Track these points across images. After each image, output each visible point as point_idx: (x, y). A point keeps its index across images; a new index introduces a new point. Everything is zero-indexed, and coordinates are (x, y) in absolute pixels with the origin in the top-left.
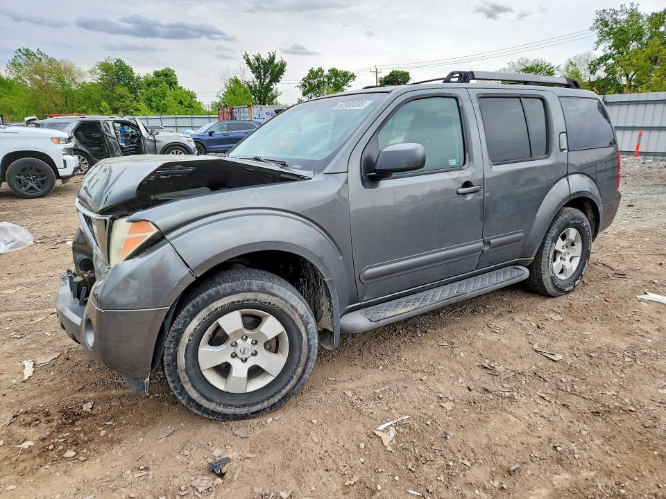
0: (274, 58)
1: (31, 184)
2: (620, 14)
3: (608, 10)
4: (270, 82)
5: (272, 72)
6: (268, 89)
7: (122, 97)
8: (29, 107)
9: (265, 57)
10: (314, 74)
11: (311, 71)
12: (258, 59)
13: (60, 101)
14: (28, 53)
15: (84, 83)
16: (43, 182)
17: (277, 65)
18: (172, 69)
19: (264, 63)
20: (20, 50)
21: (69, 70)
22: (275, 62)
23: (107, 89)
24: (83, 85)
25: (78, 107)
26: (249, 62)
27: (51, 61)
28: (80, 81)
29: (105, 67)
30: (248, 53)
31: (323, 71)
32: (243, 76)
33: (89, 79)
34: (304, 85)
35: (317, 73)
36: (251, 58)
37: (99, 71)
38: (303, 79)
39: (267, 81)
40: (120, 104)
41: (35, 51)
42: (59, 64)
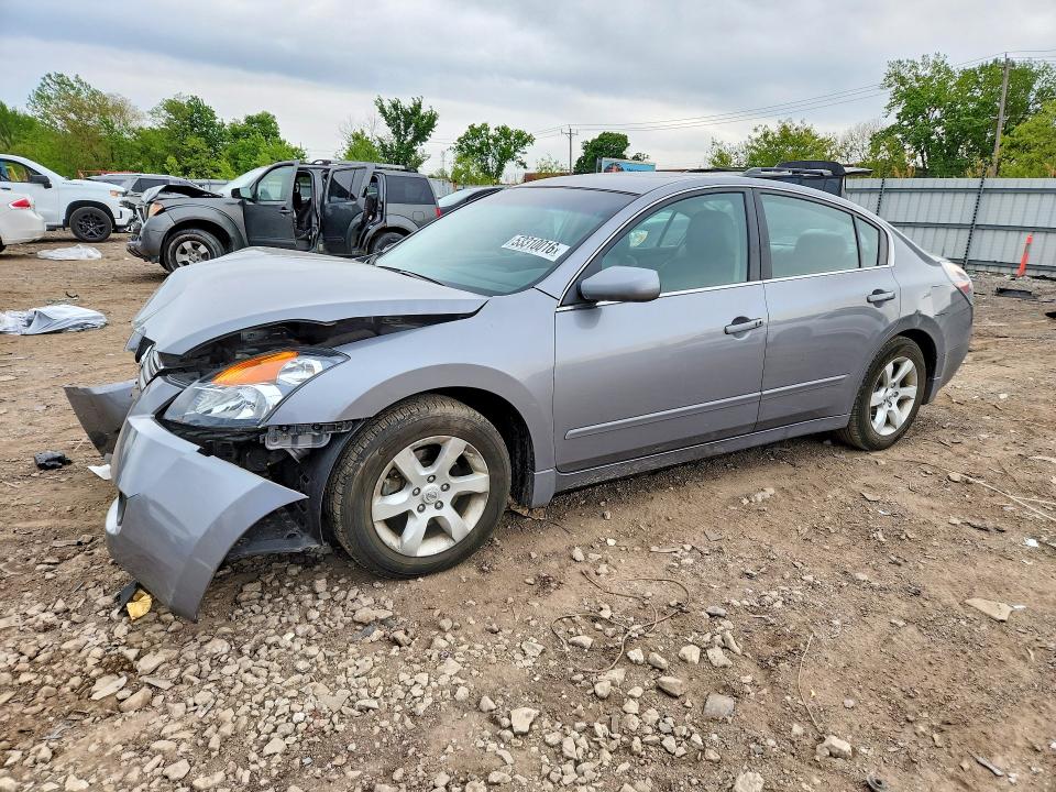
0: (420, 106)
1: (91, 230)
2: (921, 67)
3: (905, 63)
4: (414, 141)
5: (417, 126)
6: (410, 150)
7: (196, 152)
8: (59, 159)
9: (407, 104)
10: (475, 132)
11: (472, 127)
12: (395, 107)
13: (103, 153)
14: (62, 82)
15: (141, 128)
16: (101, 229)
17: (423, 117)
18: (272, 113)
19: (405, 114)
20: (49, 76)
21: (120, 109)
22: (422, 112)
23: (174, 138)
24: (140, 132)
25: (130, 163)
26: (382, 110)
27: (94, 94)
28: (134, 125)
29: (173, 107)
30: (382, 97)
31: (487, 130)
32: (372, 130)
33: (148, 123)
34: (460, 148)
35: (479, 130)
36: (387, 105)
37: (164, 112)
38: (459, 140)
39: (409, 138)
40: (192, 162)
41: (72, 79)
42: (105, 99)
